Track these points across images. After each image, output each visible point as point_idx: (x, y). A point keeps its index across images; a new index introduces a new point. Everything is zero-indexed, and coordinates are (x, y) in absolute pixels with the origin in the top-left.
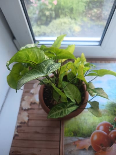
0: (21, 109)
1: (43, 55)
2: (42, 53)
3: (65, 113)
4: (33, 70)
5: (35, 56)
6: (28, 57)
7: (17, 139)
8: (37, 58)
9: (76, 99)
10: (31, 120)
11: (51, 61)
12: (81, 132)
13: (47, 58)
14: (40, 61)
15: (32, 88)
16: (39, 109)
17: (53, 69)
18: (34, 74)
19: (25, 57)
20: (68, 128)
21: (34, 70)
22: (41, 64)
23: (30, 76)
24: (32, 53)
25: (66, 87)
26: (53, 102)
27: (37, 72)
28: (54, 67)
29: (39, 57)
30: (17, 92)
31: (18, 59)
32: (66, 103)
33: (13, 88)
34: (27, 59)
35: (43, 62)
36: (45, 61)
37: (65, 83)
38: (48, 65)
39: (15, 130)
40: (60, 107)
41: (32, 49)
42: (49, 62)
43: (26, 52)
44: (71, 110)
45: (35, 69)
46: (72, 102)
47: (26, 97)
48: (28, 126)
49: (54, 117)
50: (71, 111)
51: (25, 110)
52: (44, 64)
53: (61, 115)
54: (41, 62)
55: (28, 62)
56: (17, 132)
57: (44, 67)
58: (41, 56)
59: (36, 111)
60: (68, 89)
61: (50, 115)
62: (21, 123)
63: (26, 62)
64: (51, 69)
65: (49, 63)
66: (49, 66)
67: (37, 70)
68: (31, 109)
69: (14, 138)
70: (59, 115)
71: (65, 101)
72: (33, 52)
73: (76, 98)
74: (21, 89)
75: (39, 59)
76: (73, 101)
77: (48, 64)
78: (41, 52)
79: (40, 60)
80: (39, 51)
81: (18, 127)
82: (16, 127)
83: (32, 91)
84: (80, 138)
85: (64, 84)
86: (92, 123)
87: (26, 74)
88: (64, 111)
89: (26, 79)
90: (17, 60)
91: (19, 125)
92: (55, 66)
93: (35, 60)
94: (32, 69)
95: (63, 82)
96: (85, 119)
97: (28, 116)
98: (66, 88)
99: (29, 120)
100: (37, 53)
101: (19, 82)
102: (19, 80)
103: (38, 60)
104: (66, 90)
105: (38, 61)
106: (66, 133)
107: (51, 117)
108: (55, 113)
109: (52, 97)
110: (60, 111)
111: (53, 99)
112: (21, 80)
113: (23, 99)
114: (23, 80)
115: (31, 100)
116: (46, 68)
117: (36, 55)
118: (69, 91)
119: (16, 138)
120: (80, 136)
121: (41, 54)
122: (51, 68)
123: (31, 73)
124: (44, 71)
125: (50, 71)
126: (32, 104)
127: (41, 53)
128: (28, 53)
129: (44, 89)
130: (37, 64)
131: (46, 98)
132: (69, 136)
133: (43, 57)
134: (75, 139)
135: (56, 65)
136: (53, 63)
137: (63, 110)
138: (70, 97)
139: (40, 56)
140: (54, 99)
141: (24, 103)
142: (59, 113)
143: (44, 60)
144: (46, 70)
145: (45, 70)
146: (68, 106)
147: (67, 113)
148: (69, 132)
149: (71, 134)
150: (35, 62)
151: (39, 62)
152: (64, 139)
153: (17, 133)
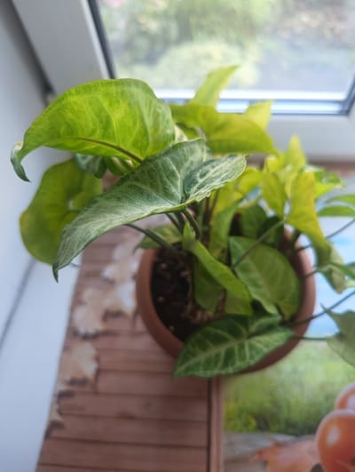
0: (73, 334)
1: (168, 122)
2: (164, 116)
3: (243, 358)
4: (125, 184)
5: (135, 124)
6: (106, 124)
7: (58, 439)
8: (144, 133)
9: (281, 304)
10: (107, 371)
11: (197, 147)
12: (284, 415)
13: (181, 137)
14: (155, 148)
15: (109, 261)
16: (135, 334)
17: (212, 180)
18: (131, 201)
19: (95, 124)
20: (236, 400)
21: (130, 186)
22: (159, 161)
23: (113, 210)
24: (123, 106)
25: (243, 258)
26: (193, 314)
27: (141, 192)
28: (212, 171)
29: (150, 131)
30: (56, 276)
31: (63, 129)
32: (243, 320)
33: (42, 260)
34: (103, 136)
35: (167, 153)
36: (175, 147)
37: (238, 245)
38: (187, 165)
39: (52, 406)
40: (220, 332)
41: (126, 89)
42: (192, 152)
43: (100, 97)
44: (267, 346)
45: (134, 183)
46: (269, 315)
47: (88, 294)
48: (96, 393)
49: (201, 373)
50: (266, 350)
51: (86, 337)
52: (173, 159)
53: (226, 364)
54: (159, 151)
55: (104, 150)
56: (60, 412)
57: (173, 174)
58: (161, 127)
59: (122, 343)
60: (252, 266)
61: (183, 363)
62: (73, 382)
63: (97, 149)
64: (201, 181)
65: (191, 158)
66: (193, 168)
67: (144, 187)
68: (106, 333)
69: (48, 435)
70: (220, 364)
71: (242, 311)
72: (129, 104)
73: (282, 298)
74: (74, 265)
75: (151, 139)
76: (271, 309)
77: (186, 160)
78: (158, 110)
79: (156, 142)
80: (151, 103)
81: (61, 396)
82: (54, 395)
83: (109, 272)
84: (281, 438)
85: (235, 247)
86: (322, 387)
87: (96, 202)
88: (236, 348)
89: (98, 220)
90: (59, 136)
91: (63, 388)
92: (217, 168)
93: (135, 144)
94: (123, 180)
95: (233, 240)
96: (295, 371)
97: (97, 359)
98: (244, 262)
99: (99, 372)
100: (145, 111)
101: (69, 235)
102: (68, 227)
103: (147, 140)
104: (246, 270)
105: (146, 148)
106: (229, 420)
107: (190, 373)
108: (202, 357)
109: (189, 294)
110: (222, 349)
111: (194, 301)
112: (77, 224)
113: (77, 301)
114: (83, 226)
115: (108, 303)
116: (180, 176)
117: (142, 120)
118: (255, 275)
119: (55, 433)
120: (280, 432)
121: (161, 118)
122: (202, 176)
123: (119, 199)
124: (174, 190)
125: (199, 188)
126: (111, 315)
127: (158, 114)
128: (106, 105)
129: (155, 266)
130: (142, 158)
131: (161, 299)
132: (241, 431)
133: (169, 132)
134: (264, 441)
135: (222, 165)
136: (206, 157)
137: (233, 344)
138: (263, 295)
139: (156, 125)
140: (200, 301)
141: (81, 313)
142: (218, 356)
143: (170, 145)
144: (179, 183)
145: (176, 186)
146: (253, 328)
147: (252, 357)
148: (239, 416)
149: (246, 425)
150: (132, 152)
151: (149, 151)
152: (224, 440)
153: (57, 418)
